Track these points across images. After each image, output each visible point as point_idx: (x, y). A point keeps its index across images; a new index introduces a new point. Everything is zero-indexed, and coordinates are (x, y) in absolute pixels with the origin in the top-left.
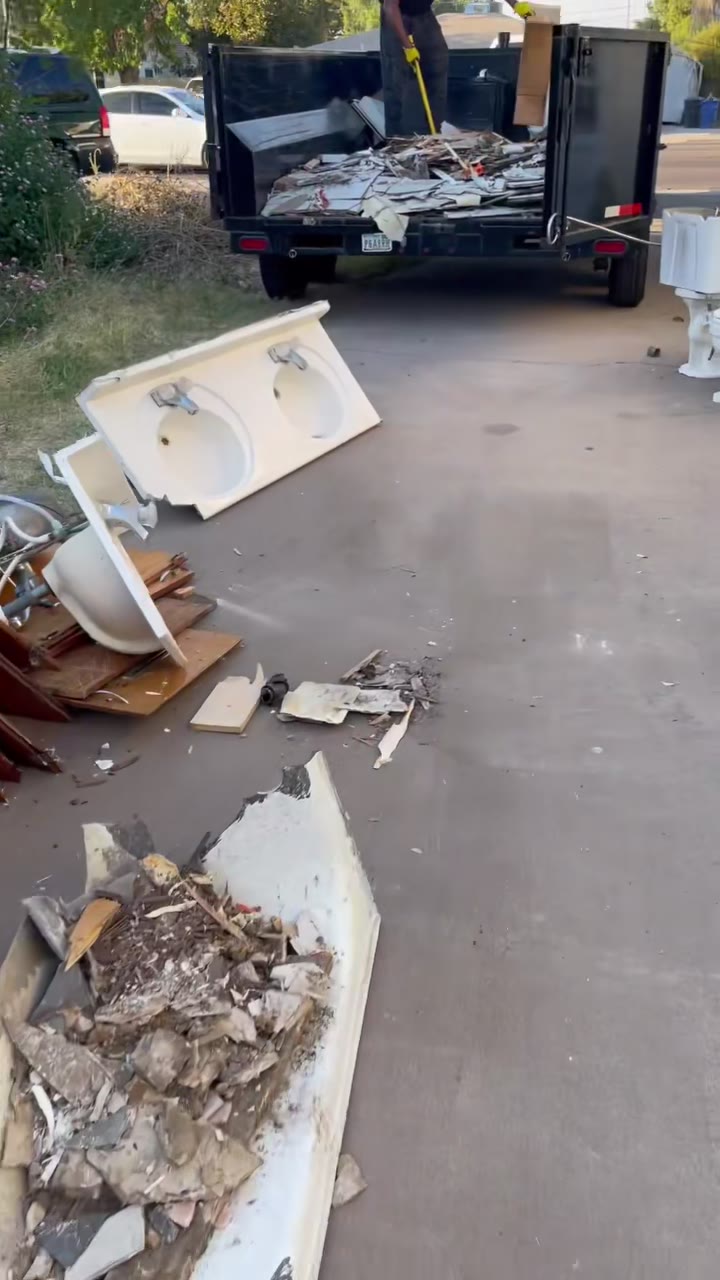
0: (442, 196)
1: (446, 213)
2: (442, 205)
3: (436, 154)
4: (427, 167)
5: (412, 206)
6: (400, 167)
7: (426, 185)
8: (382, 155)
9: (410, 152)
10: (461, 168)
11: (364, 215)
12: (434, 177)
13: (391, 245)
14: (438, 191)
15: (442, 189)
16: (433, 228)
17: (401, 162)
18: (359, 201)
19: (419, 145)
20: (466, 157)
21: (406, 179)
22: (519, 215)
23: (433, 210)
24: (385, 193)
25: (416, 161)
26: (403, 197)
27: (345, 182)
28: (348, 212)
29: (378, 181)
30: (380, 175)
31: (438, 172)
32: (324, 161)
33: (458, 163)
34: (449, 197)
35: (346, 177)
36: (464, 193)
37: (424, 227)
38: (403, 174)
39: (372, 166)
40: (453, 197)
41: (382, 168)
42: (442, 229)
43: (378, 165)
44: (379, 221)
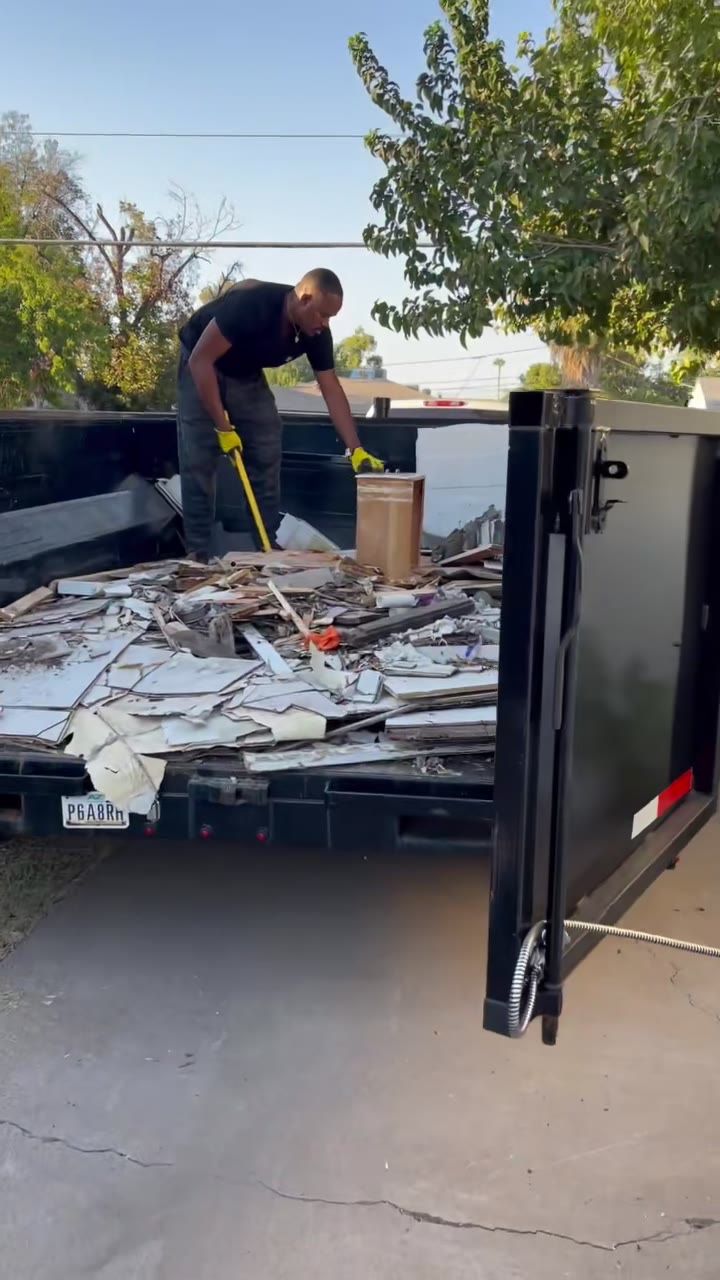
0: (240, 713)
1: (249, 757)
2: (238, 739)
3: (251, 603)
4: (230, 628)
5: (174, 736)
6: (181, 627)
7: (221, 671)
8: (153, 595)
9: (205, 594)
10: (297, 632)
11: (71, 750)
12: (245, 650)
13: (126, 818)
14: (237, 700)
15: (250, 694)
16: (217, 792)
17: (181, 616)
18: (66, 714)
19: (220, 582)
20: (307, 609)
21: (186, 655)
22: (410, 760)
23: (219, 748)
24: (131, 691)
25: (213, 612)
26: (163, 708)
27: (56, 661)
28: (36, 742)
29: (123, 661)
30: (136, 642)
31: (253, 638)
32: (60, 591)
33: (291, 622)
34: (258, 717)
35: (62, 648)
36: (291, 707)
37: (198, 787)
38: (181, 640)
39: (125, 621)
40: (267, 720)
41: (145, 625)
42: (239, 793)
43: (137, 616)
44: (93, 769)
